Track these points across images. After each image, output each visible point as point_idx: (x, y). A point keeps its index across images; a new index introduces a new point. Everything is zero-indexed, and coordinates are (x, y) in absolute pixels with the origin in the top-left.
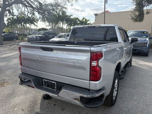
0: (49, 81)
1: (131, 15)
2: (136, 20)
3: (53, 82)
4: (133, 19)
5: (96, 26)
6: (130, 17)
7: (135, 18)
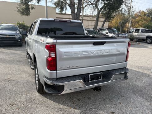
0: (96, 74)
1: (17, 8)
2: (23, 13)
3: (100, 73)
4: (19, 11)
5: (67, 21)
6: (17, 10)
7: (22, 11)
